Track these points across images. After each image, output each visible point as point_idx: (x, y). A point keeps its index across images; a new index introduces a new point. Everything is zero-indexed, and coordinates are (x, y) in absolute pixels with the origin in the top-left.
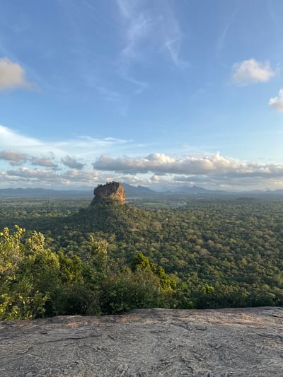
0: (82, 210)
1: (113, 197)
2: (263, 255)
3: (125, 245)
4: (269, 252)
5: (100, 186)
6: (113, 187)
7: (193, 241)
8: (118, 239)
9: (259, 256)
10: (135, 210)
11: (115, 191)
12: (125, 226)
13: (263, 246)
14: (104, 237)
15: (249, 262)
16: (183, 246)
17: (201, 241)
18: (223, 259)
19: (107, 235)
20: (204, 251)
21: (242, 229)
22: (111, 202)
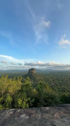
0: (26, 74)
1: (33, 71)
2: (67, 85)
3: (35, 82)
4: (68, 84)
5: (30, 69)
6: (33, 69)
7: (51, 82)
8: (34, 81)
9: (66, 85)
10: (38, 74)
11: (33, 70)
12: (35, 78)
13: (67, 83)
14: (31, 81)
15: (64, 87)
16: (48, 83)
17: (52, 82)
18: (58, 86)
19: (31, 80)
20: (53, 84)
21: (62, 79)
22: (32, 73)
